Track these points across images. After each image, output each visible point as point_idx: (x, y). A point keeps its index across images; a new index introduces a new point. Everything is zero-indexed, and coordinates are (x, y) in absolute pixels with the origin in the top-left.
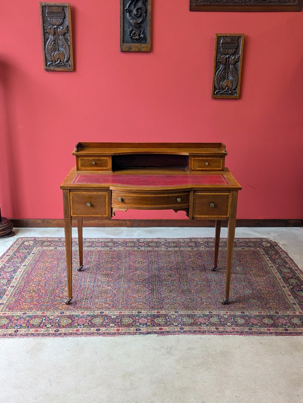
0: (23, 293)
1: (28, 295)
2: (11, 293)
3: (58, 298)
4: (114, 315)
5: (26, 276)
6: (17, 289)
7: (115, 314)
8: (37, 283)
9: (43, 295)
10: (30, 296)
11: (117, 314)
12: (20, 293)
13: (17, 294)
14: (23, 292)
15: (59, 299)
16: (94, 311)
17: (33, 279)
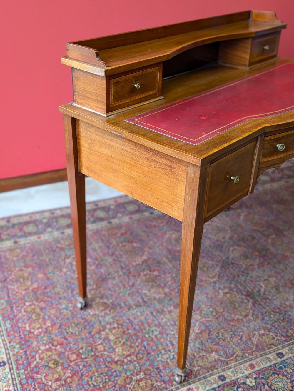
0: (39, 376)
1: (50, 377)
2: (10, 382)
3: (114, 366)
4: (247, 377)
5: (9, 326)
6: (18, 369)
7: (247, 373)
8: (45, 338)
9: (81, 367)
10: (57, 380)
11: (249, 372)
12: (32, 378)
13: (27, 382)
14: (37, 373)
15: (119, 368)
16: (204, 378)
17: (28, 328)
